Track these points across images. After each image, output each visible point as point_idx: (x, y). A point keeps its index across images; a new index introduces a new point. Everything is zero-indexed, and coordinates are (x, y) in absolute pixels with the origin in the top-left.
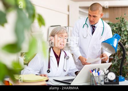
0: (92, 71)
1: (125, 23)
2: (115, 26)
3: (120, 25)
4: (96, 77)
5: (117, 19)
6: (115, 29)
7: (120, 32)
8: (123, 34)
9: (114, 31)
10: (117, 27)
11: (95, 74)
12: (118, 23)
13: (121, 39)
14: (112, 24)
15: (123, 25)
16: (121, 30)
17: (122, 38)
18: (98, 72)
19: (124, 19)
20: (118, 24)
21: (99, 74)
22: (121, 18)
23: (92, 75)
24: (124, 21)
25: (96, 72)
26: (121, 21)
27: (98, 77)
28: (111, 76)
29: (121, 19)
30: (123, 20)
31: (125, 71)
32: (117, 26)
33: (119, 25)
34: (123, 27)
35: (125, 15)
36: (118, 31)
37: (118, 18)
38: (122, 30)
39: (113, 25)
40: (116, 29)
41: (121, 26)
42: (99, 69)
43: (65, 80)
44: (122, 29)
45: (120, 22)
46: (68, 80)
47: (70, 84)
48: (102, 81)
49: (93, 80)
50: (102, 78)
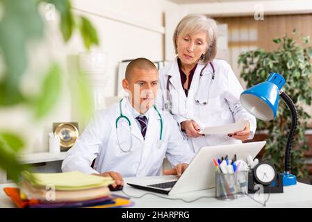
0: (220, 162)
1: (295, 51)
2: (272, 59)
3: (284, 56)
4: (229, 175)
5: (276, 41)
6: (271, 66)
7: (283, 72)
8: (291, 75)
9: (270, 69)
10: (277, 61)
11: (227, 169)
12: (279, 51)
13: (287, 88)
14: (264, 54)
15: (290, 55)
16: (285, 68)
17: (288, 86)
18: (232, 163)
19: (293, 42)
20: (279, 54)
21: (235, 168)
22: (286, 39)
23: (219, 171)
24: (293, 46)
25: (228, 164)
26: (286, 46)
27: (233, 174)
28: (265, 174)
29: (287, 42)
30: (291, 44)
31: (298, 163)
32: (275, 58)
33: (281, 56)
34: (290, 61)
35: (294, 33)
36: (279, 69)
37: (280, 40)
38: (289, 67)
39: (267, 57)
40: (275, 64)
41: (285, 59)
42: (235, 156)
44: (288, 64)
45: (283, 50)
46: (163, 184)
47: (167, 193)
48: (242, 185)
49: (222, 182)
50: (243, 179)
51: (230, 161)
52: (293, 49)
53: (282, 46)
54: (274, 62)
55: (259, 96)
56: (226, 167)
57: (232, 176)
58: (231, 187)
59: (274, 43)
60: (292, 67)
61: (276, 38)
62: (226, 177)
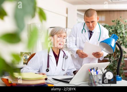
0: (91, 70)
1: (121, 25)
2: (111, 28)
3: (116, 27)
4: (95, 76)
5: (113, 21)
6: (111, 31)
8: (119, 36)
9: (110, 33)
10: (113, 30)
11: (94, 73)
12: (114, 25)
14: (108, 26)
15: (119, 27)
17: (118, 40)
18: (96, 71)
19: (120, 22)
20: (114, 27)
21: (97, 73)
22: (117, 21)
23: (91, 74)
26: (117, 24)
28: (109, 76)
29: (117, 22)
30: (119, 23)
32: (113, 28)
34: (119, 30)
35: (120, 18)
36: (114, 33)
37: (115, 21)
38: (118, 32)
39: (109, 27)
40: (112, 31)
41: (117, 29)
42: (97, 68)
43: (64, 79)
44: (118, 31)
46: (67, 79)
47: (69, 82)
48: (100, 80)
49: (92, 78)
50: (100, 77)
51: (95, 70)
52: (120, 25)
53: (116, 23)
55: (107, 43)
56: (93, 73)
57: (96, 76)
58: (95, 80)
61: (113, 20)
62: (93, 76)
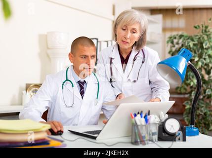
0: (135, 115)
1: (210, 34)
2: (193, 40)
3: (201, 38)
4: (142, 126)
5: (196, 27)
6: (191, 46)
7: (200, 51)
8: (206, 53)
9: (191, 48)
10: (196, 42)
12: (199, 35)
13: (203, 63)
14: (186, 37)
15: (205, 37)
16: (202, 47)
17: (204, 61)
18: (145, 117)
19: (209, 28)
20: (198, 37)
21: (147, 121)
22: (204, 26)
23: (134, 122)
24: (209, 31)
25: (141, 117)
26: (204, 31)
27: (145, 126)
28: (172, 126)
29: (204, 28)
30: (207, 30)
32: (195, 40)
33: (199, 38)
34: (206, 42)
35: (210, 22)
36: (197, 48)
37: (199, 26)
38: (205, 47)
39: (188, 39)
40: (194, 45)
41: (202, 41)
42: (149, 111)
44: (204, 45)
45: (202, 34)
47: (95, 138)
48: (153, 134)
49: (136, 131)
50: (155, 129)
51: (143, 115)
52: (208, 33)
53: (201, 31)
54: (194, 42)
55: (171, 66)
56: (140, 120)
57: (144, 128)
58: (143, 135)
59: (195, 29)
60: (207, 46)
61: (196, 25)
62: (139, 127)
